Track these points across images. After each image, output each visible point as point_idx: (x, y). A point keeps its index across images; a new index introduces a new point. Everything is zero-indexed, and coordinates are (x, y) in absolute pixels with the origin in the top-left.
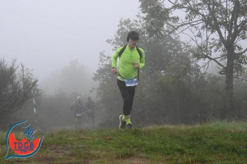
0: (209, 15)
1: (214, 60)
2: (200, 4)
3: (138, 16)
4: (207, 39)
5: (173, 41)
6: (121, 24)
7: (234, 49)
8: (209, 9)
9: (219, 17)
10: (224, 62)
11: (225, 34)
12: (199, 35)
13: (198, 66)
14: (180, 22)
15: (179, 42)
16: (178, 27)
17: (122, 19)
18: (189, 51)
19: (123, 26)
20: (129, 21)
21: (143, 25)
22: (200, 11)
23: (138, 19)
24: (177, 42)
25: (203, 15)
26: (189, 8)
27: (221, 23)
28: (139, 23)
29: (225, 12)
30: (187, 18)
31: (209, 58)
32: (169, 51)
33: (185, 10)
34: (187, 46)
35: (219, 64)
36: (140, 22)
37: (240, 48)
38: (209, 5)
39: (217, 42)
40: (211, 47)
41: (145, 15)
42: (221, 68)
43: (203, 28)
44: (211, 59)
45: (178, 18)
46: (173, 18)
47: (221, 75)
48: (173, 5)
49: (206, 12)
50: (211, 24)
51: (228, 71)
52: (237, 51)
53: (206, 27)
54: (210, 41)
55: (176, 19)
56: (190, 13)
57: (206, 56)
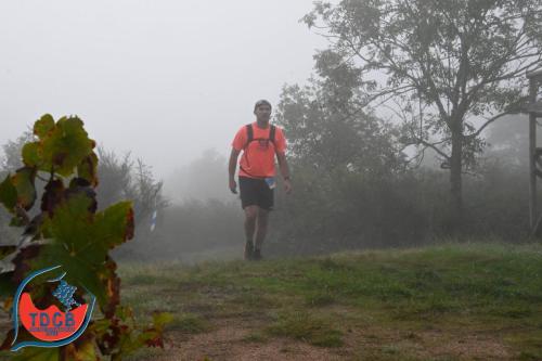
0: (424, 78)
1: (432, 146)
2: (408, 62)
3: (311, 80)
4: (421, 114)
5: (365, 117)
6: (285, 92)
7: (462, 129)
8: (423, 68)
9: (438, 81)
10: (448, 150)
11: (448, 106)
12: (409, 109)
13: (405, 156)
14: (378, 88)
15: (373, 119)
16: (376, 96)
17: (286, 84)
18: (390, 133)
19: (289, 96)
20: (297, 88)
21: (318, 93)
22: (409, 72)
23: (310, 84)
24: (370, 119)
25: (413, 78)
26: (392, 68)
27: (440, 91)
28: (311, 91)
29: (448, 73)
30: (389, 83)
31: (424, 143)
32: (359, 132)
33: (386, 70)
34: (387, 125)
35: (439, 152)
36: (314, 88)
37: (471, 129)
38: (421, 63)
39: (436, 119)
40: (428, 128)
41: (323, 80)
42: (443, 158)
43: (413, 97)
44: (427, 145)
45: (375, 83)
46: (368, 83)
47: (443, 170)
48: (366, 63)
49: (417, 73)
50: (426, 91)
51: (454, 163)
52: (467, 133)
53: (419, 95)
54: (425, 117)
55: (372, 85)
56: (395, 76)
57: (420, 141)
